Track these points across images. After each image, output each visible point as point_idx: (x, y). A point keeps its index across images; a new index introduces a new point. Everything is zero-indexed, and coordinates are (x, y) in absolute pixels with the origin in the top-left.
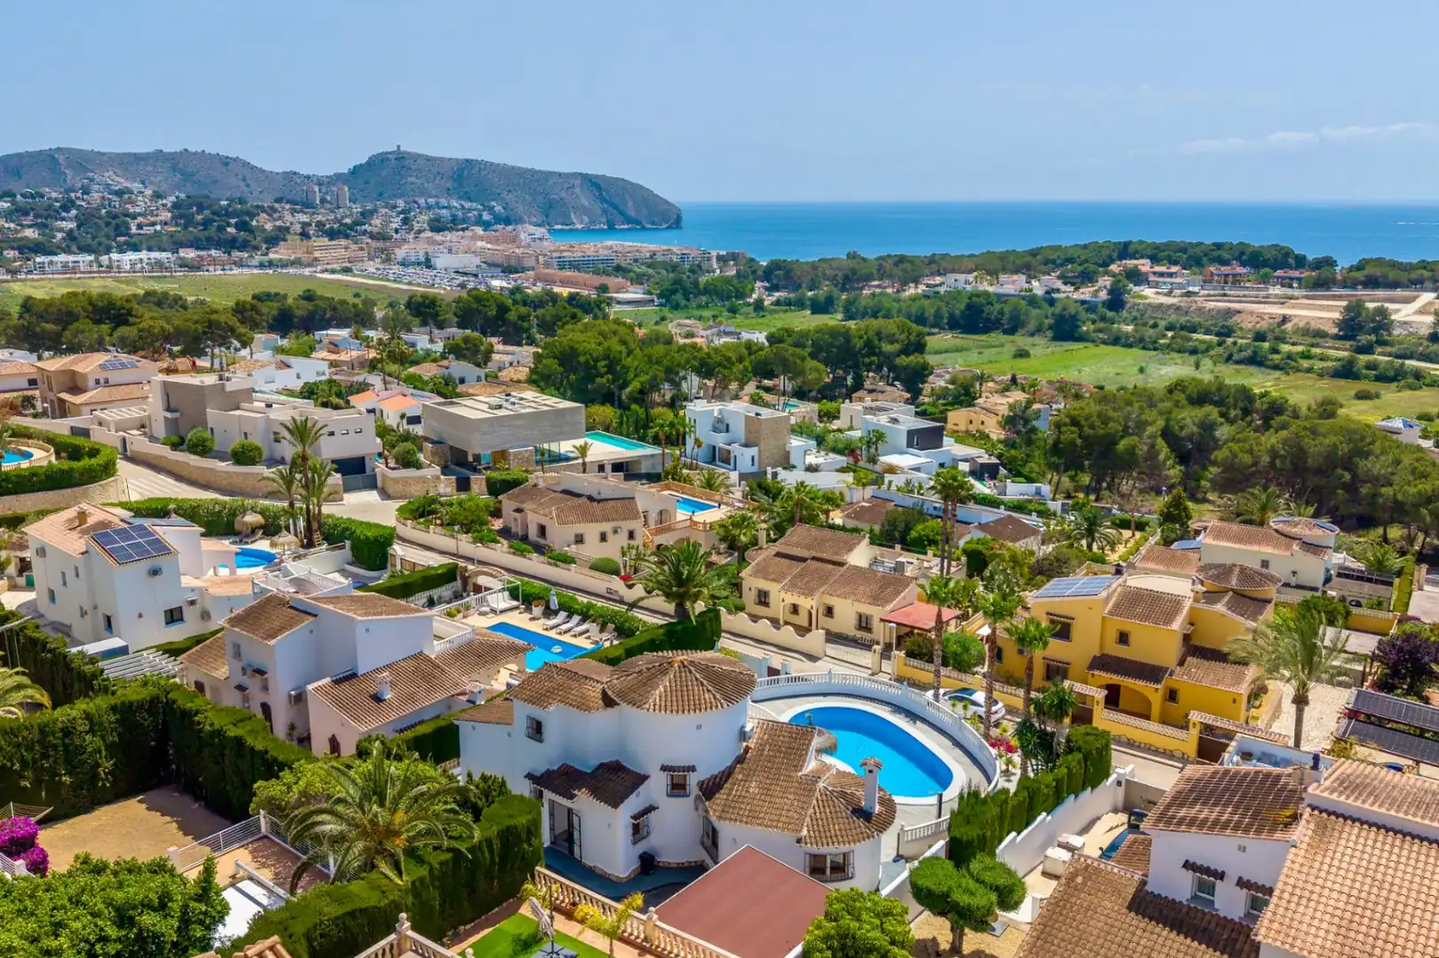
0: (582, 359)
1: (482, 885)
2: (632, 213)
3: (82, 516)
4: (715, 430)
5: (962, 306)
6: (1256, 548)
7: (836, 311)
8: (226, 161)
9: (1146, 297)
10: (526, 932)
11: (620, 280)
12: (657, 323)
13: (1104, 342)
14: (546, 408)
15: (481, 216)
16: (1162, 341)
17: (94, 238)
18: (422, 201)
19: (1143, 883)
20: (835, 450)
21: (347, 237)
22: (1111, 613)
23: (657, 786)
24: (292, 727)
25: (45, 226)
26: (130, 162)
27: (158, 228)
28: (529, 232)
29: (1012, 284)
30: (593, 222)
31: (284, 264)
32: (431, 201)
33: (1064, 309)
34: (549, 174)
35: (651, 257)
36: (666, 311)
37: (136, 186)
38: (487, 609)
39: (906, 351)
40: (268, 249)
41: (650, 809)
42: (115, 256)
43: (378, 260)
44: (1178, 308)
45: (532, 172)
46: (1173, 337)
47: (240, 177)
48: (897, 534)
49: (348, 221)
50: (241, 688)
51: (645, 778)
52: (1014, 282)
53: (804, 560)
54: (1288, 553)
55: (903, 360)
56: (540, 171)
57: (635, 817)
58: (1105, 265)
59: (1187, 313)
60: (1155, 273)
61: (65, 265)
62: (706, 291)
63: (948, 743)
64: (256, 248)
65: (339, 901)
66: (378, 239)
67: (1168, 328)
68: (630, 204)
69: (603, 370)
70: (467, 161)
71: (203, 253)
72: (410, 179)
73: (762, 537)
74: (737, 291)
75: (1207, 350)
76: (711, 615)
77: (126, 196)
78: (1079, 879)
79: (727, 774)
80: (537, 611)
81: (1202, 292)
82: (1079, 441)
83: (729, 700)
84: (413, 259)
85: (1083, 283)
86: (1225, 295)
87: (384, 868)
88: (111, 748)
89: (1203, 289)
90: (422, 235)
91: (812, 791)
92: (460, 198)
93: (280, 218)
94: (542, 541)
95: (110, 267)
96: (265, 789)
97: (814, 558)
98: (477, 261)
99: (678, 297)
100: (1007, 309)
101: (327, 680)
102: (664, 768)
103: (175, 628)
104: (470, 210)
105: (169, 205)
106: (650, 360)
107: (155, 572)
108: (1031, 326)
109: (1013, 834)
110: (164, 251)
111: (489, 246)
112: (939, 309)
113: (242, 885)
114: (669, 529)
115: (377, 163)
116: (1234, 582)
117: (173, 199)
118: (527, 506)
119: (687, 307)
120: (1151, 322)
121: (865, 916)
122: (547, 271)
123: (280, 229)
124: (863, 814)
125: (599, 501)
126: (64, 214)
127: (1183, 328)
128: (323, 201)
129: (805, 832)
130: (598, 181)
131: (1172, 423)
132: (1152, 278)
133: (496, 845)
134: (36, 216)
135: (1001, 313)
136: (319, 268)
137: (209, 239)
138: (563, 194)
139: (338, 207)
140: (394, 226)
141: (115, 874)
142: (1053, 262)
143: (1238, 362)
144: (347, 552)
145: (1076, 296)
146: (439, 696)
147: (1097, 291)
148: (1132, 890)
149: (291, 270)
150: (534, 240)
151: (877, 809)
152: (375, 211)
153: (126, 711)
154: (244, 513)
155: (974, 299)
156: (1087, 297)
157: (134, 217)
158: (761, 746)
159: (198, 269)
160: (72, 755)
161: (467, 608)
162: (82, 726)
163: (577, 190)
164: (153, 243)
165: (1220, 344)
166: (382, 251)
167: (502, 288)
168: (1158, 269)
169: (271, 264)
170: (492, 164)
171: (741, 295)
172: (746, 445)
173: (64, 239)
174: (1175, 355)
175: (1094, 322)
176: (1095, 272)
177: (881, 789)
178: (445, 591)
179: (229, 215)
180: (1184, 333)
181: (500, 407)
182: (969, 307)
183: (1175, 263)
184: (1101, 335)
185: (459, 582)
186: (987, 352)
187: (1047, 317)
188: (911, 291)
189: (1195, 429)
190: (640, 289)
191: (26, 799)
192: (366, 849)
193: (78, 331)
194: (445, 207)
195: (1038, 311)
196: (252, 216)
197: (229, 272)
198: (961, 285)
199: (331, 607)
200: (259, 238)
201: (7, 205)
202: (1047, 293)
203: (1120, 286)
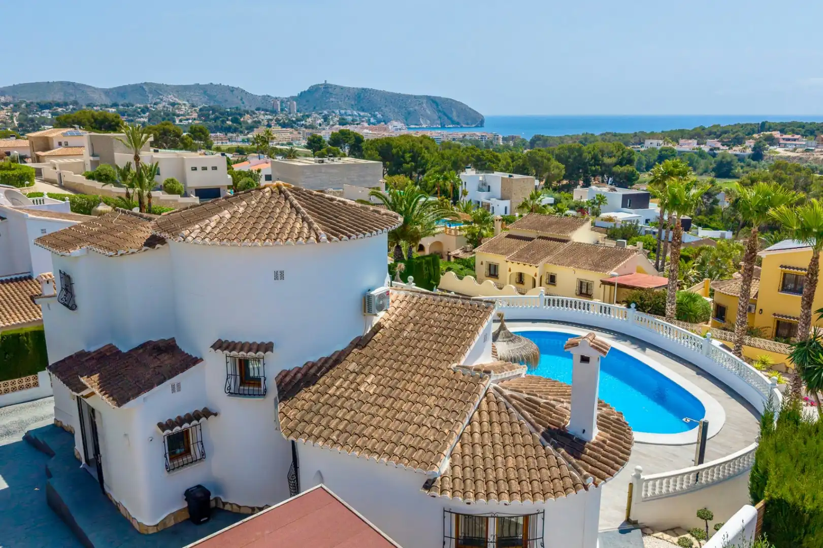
2: (455, 118)
4: (480, 190)
5: (655, 158)
8: (232, 90)
9: (778, 153)
15: (369, 120)
18: (337, 112)
21: (292, 127)
23: (210, 374)
25: (132, 121)
26: (182, 90)
27: (190, 121)
28: (394, 125)
30: (432, 124)
32: (343, 111)
33: (723, 158)
34: (409, 97)
35: (463, 137)
37: (182, 101)
40: (247, 132)
41: (202, 413)
44: (801, 159)
45: (399, 95)
47: (239, 98)
49: (294, 119)
52: (689, 144)
53: (530, 239)
56: (404, 95)
58: (750, 134)
59: (806, 162)
60: (784, 139)
64: (241, 132)
66: (309, 129)
68: (454, 114)
69: (408, 159)
70: (363, 89)
71: (213, 134)
72: (331, 99)
77: (177, 106)
81: (817, 150)
85: (734, 145)
89: (817, 148)
91: (473, 393)
92: (358, 110)
93: (257, 117)
97: (540, 238)
104: (363, 116)
105: (198, 110)
106: (443, 158)
108: (701, 170)
111: (370, 132)
112: (640, 158)
115: (314, 90)
117: (200, 107)
123: (255, 122)
126: (142, 115)
128: (282, 110)
129: (444, 466)
130: (438, 101)
132: (782, 142)
134: (128, 116)
136: (275, 143)
137: (216, 127)
138: (416, 108)
139: (290, 113)
140: (319, 122)
142: (715, 133)
145: (730, 152)
147: (744, 149)
150: (396, 129)
151: (596, 434)
152: (310, 115)
155: (663, 152)
156: (738, 153)
157: (178, 116)
163: (424, 105)
166: (310, 133)
168: (785, 136)
169: (248, 141)
170: (377, 91)
172: (502, 199)
175: (742, 167)
176: (743, 138)
177: (602, 405)
179: (228, 114)
181: (322, 162)
182: (660, 157)
183: (797, 134)
187: (711, 164)
194: (350, 115)
195: (705, 161)
196: (241, 115)
197: (225, 144)
198: (655, 145)
200: (244, 128)
201: (114, 110)
202: (711, 150)
203: (761, 144)
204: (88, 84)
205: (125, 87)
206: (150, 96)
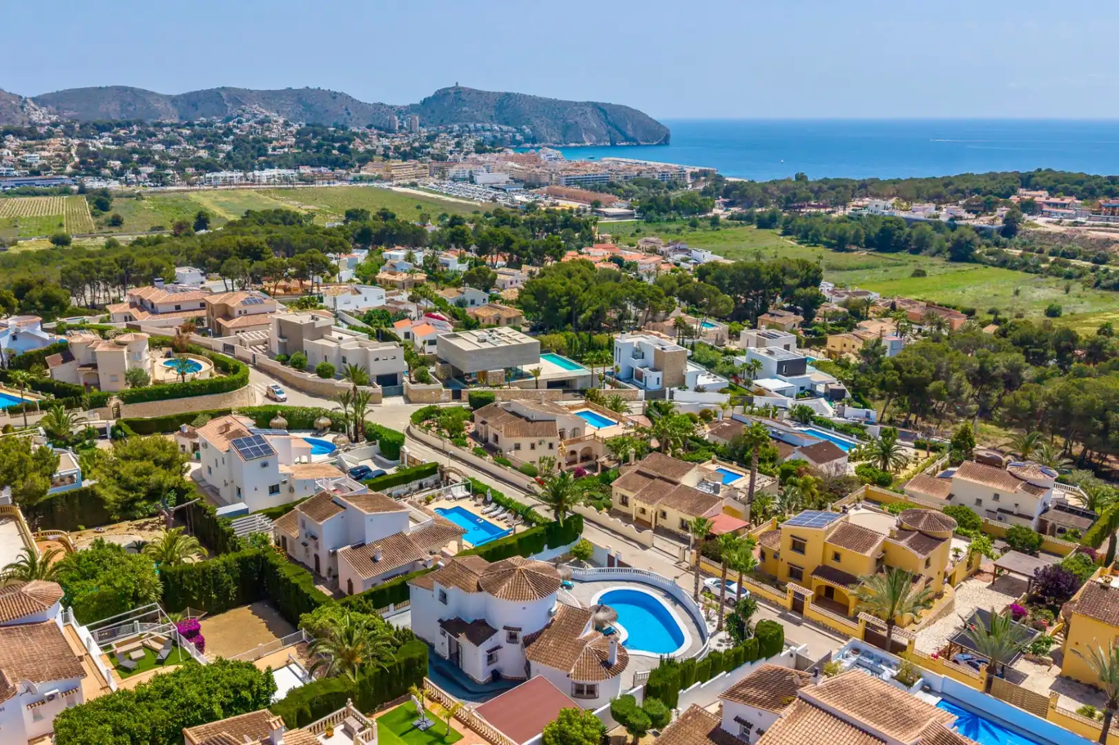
0: (550, 295)
1: (395, 684)
2: (630, 133)
3: (227, 426)
4: (634, 356)
5: (877, 230)
6: (991, 485)
7: (777, 227)
8: (334, 96)
9: (1037, 226)
10: (412, 710)
11: (611, 196)
12: (633, 235)
13: (994, 265)
14: (514, 343)
15: (514, 136)
16: (1043, 266)
17: (243, 159)
18: (472, 126)
19: (720, 724)
20: (722, 374)
21: (415, 158)
22: (830, 540)
23: (501, 636)
24: (330, 570)
25: (213, 148)
26: (268, 97)
27: (286, 150)
28: (547, 154)
29: (922, 211)
30: (599, 141)
31: (371, 180)
32: (479, 125)
33: (961, 236)
35: (638, 175)
36: (642, 226)
37: (273, 116)
38: (450, 496)
39: (804, 285)
40: (360, 167)
41: (498, 647)
42: (257, 173)
43: (437, 176)
44: (1064, 236)
45: (555, 102)
46: (1053, 263)
47: (344, 108)
48: (737, 453)
49: (416, 144)
50: (305, 544)
51: (496, 631)
52: (924, 210)
53: (652, 477)
54: (1013, 491)
55: (800, 292)
56: (561, 101)
57: (488, 652)
58: (1007, 196)
59: (1070, 241)
60: (1049, 204)
61: (225, 179)
62: (676, 208)
63: (691, 620)
64: (352, 166)
65: (325, 687)
66: (438, 160)
67: (1052, 254)
68: (629, 127)
69: (564, 303)
70: (507, 94)
71: (316, 169)
72: (465, 109)
73: (632, 456)
74: (700, 206)
75: (1080, 276)
76: (576, 519)
77: (266, 124)
78: (689, 718)
79: (539, 634)
80: (480, 500)
81: (1089, 223)
82: (899, 382)
83: (541, 595)
84: (461, 176)
85: (983, 212)
86: (1107, 226)
87: (348, 673)
88: (236, 580)
89: (1089, 220)
90: (469, 156)
91: (582, 649)
92: (500, 123)
93: (370, 142)
94: (496, 445)
95: (253, 181)
96: (306, 618)
97: (660, 478)
98: (506, 177)
99: (653, 213)
100: (914, 234)
101: (349, 547)
102: (505, 628)
103: (275, 496)
104: (507, 132)
105: (295, 131)
107: (265, 465)
108: (933, 249)
109: (699, 683)
110: (290, 168)
111: (517, 165)
112: (857, 231)
113: (291, 666)
114: (579, 440)
115: (442, 95)
116: (921, 526)
117: (296, 126)
118: (489, 421)
119: (659, 220)
120: (1038, 248)
121: (575, 723)
122: (557, 187)
123: (368, 151)
124: (607, 664)
125: (532, 422)
126: (225, 139)
127: (1064, 255)
128: (401, 127)
129: (572, 671)
130: (605, 108)
131: (986, 365)
132: (1046, 208)
133: (403, 666)
134: (208, 141)
135: (910, 235)
136: (395, 182)
137: (319, 159)
138: (578, 119)
139: (411, 132)
140: (450, 148)
141: (232, 667)
142: (962, 192)
143: (1104, 288)
144: (377, 447)
145: (976, 223)
146: (408, 560)
147: (994, 220)
148: (713, 727)
149: (375, 184)
150: (550, 160)
151: (616, 662)
152: (437, 135)
153: (243, 562)
154: (320, 417)
155: (888, 225)
156: (985, 224)
157: (271, 141)
158: (560, 620)
159: (312, 182)
160: (217, 584)
161: (439, 495)
162: (222, 569)
163: (589, 115)
164: (282, 162)
165: (1093, 271)
166: (440, 169)
167: (522, 203)
168: (1053, 200)
169: (361, 179)
170: (525, 96)
171: (703, 210)
172: (655, 370)
173: (224, 158)
174: (1051, 278)
175: (988, 246)
176: (996, 203)
178: (430, 480)
179: (334, 140)
180: (1063, 259)
181: (485, 341)
182: (882, 230)
183: (1070, 194)
184: (991, 258)
185: (438, 475)
186: (891, 270)
187: (947, 241)
188: (840, 213)
189: (1005, 371)
190: (624, 204)
191: (196, 606)
192: (342, 662)
193: (230, 265)
194: (488, 131)
195: (940, 235)
196: (350, 141)
197: (332, 185)
198: (880, 210)
199: (353, 504)
200: (354, 158)
201: (188, 132)
202: (951, 219)
203: (1014, 216)
204: (150, 89)
205: (197, 93)
206: (230, 105)
